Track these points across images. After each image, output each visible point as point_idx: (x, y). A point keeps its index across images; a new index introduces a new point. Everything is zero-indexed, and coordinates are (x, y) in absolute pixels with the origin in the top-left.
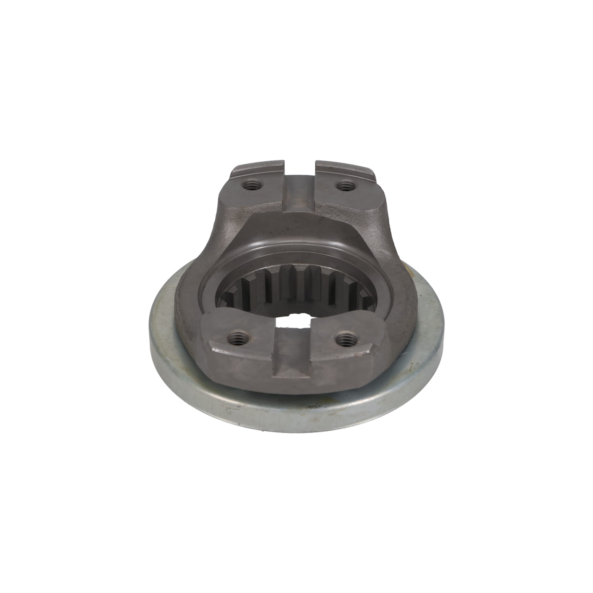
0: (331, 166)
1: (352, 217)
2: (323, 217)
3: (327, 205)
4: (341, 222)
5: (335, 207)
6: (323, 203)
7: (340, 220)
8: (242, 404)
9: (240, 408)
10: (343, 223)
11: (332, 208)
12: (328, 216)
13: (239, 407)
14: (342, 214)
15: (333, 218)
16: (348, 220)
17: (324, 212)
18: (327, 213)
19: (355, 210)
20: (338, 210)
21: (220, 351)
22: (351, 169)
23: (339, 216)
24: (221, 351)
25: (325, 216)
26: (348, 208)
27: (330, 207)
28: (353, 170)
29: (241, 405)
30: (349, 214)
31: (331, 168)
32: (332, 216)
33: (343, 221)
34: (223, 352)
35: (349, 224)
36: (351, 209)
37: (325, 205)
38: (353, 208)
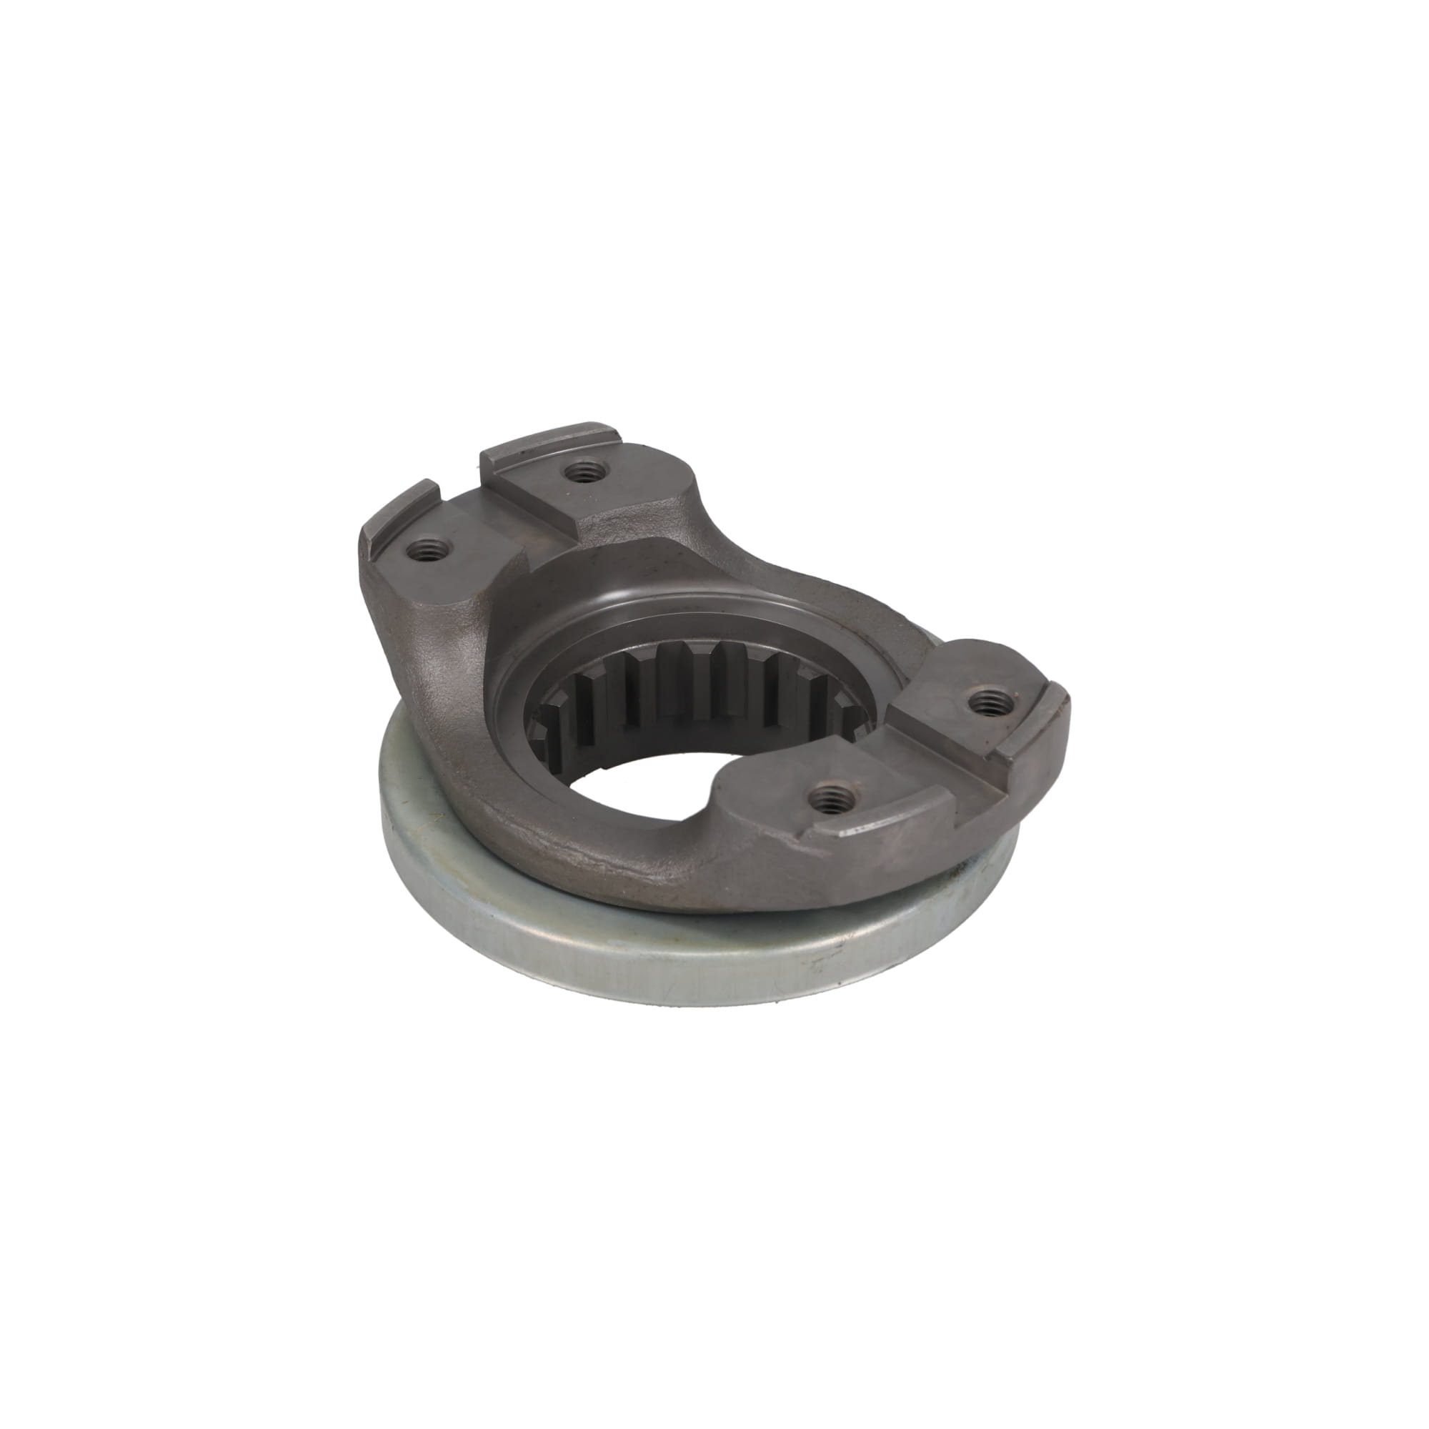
0: (523, 449)
1: (661, 519)
2: (600, 548)
3: (602, 520)
4: (639, 541)
5: (620, 515)
6: (594, 519)
7: (636, 538)
8: (846, 937)
9: (843, 948)
10: (645, 539)
11: (614, 521)
12: (608, 541)
13: (841, 946)
14: (638, 521)
15: (618, 541)
16: (654, 529)
17: (600, 536)
18: (606, 535)
19: (664, 501)
20: (627, 517)
21: (857, 830)
22: (563, 438)
23: (632, 529)
24: (859, 828)
25: (603, 544)
26: (649, 504)
27: (609, 519)
28: (568, 437)
29: (844, 940)
30: (654, 517)
31: (523, 452)
32: (617, 537)
33: (643, 537)
34: (863, 828)
35: (658, 536)
36: (654, 503)
37: (598, 520)
38: (657, 500)
